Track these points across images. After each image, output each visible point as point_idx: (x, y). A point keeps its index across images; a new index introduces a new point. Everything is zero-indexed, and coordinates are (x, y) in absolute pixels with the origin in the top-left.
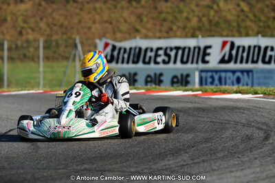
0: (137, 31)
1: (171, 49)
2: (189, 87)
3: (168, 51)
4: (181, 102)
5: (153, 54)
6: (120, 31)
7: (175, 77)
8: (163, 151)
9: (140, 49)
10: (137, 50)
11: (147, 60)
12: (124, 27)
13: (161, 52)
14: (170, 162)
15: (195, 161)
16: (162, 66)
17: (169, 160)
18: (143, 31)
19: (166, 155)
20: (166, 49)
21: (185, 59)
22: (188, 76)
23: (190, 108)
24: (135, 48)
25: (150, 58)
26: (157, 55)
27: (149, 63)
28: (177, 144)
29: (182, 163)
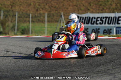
0: (89, 10)
1: (103, 18)
2: (111, 35)
3: (102, 19)
4: (107, 41)
5: (95, 20)
6: (81, 10)
7: (105, 30)
8: (99, 63)
9: (90, 18)
10: (88, 18)
11: (93, 22)
12: (83, 8)
13: (99, 19)
14: (102, 68)
15: (113, 68)
16: (99, 25)
17: (102, 67)
18: (91, 10)
19: (101, 65)
20: (101, 17)
21: (109, 22)
22: (111, 29)
23: (111, 44)
24: (88, 17)
25: (94, 21)
26: (97, 21)
27: (93, 24)
28: (106, 60)
29: (108, 68)
